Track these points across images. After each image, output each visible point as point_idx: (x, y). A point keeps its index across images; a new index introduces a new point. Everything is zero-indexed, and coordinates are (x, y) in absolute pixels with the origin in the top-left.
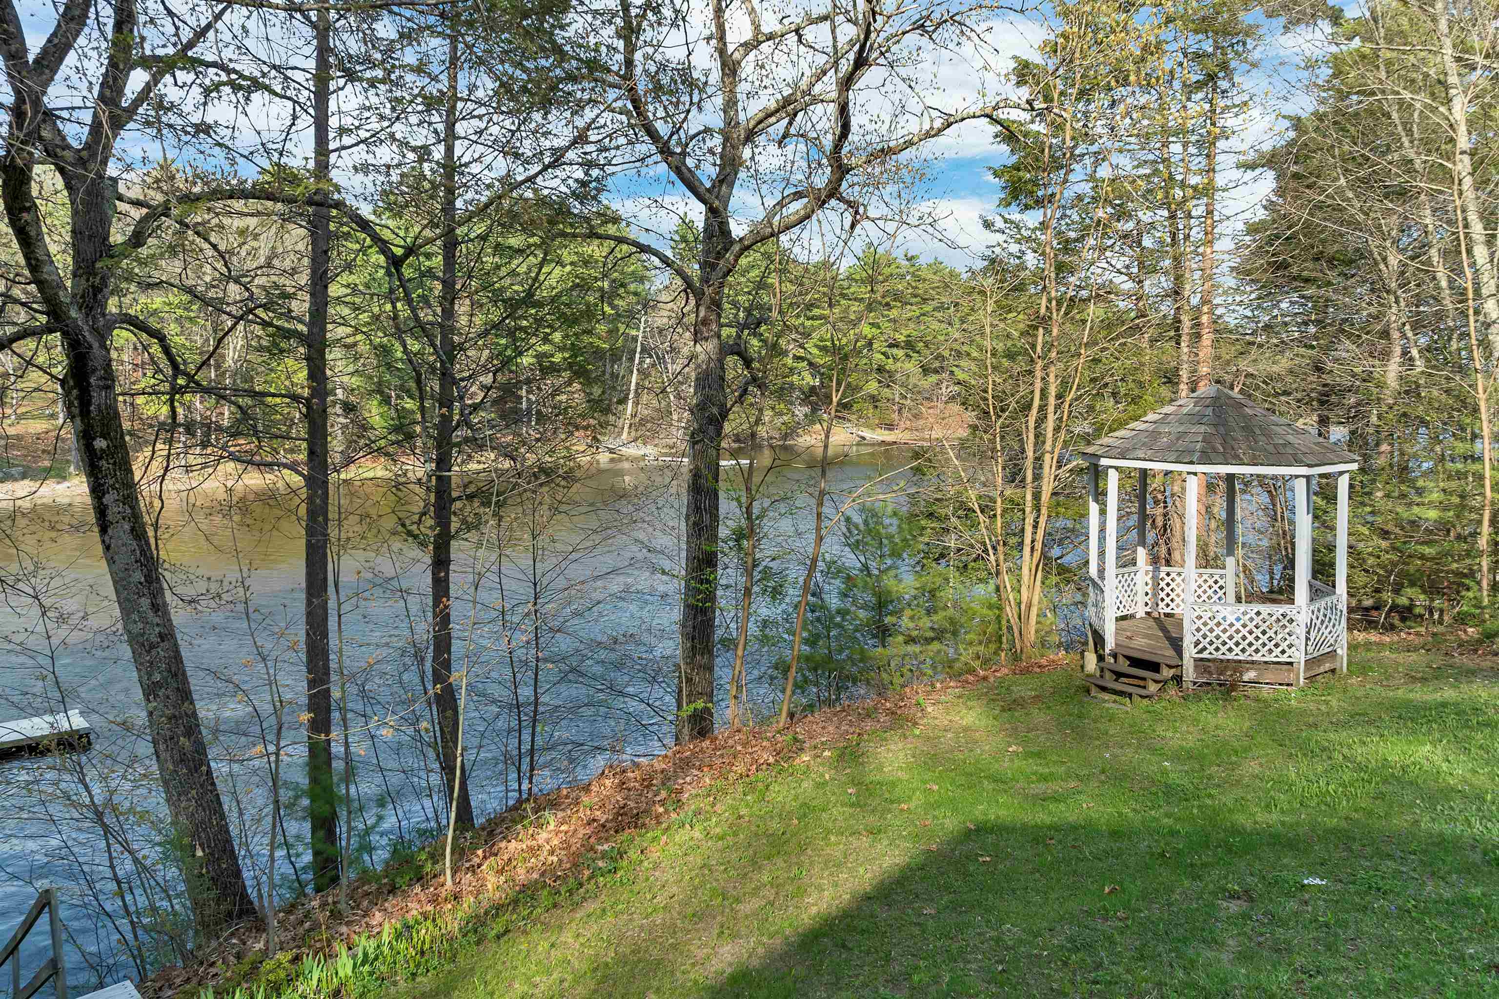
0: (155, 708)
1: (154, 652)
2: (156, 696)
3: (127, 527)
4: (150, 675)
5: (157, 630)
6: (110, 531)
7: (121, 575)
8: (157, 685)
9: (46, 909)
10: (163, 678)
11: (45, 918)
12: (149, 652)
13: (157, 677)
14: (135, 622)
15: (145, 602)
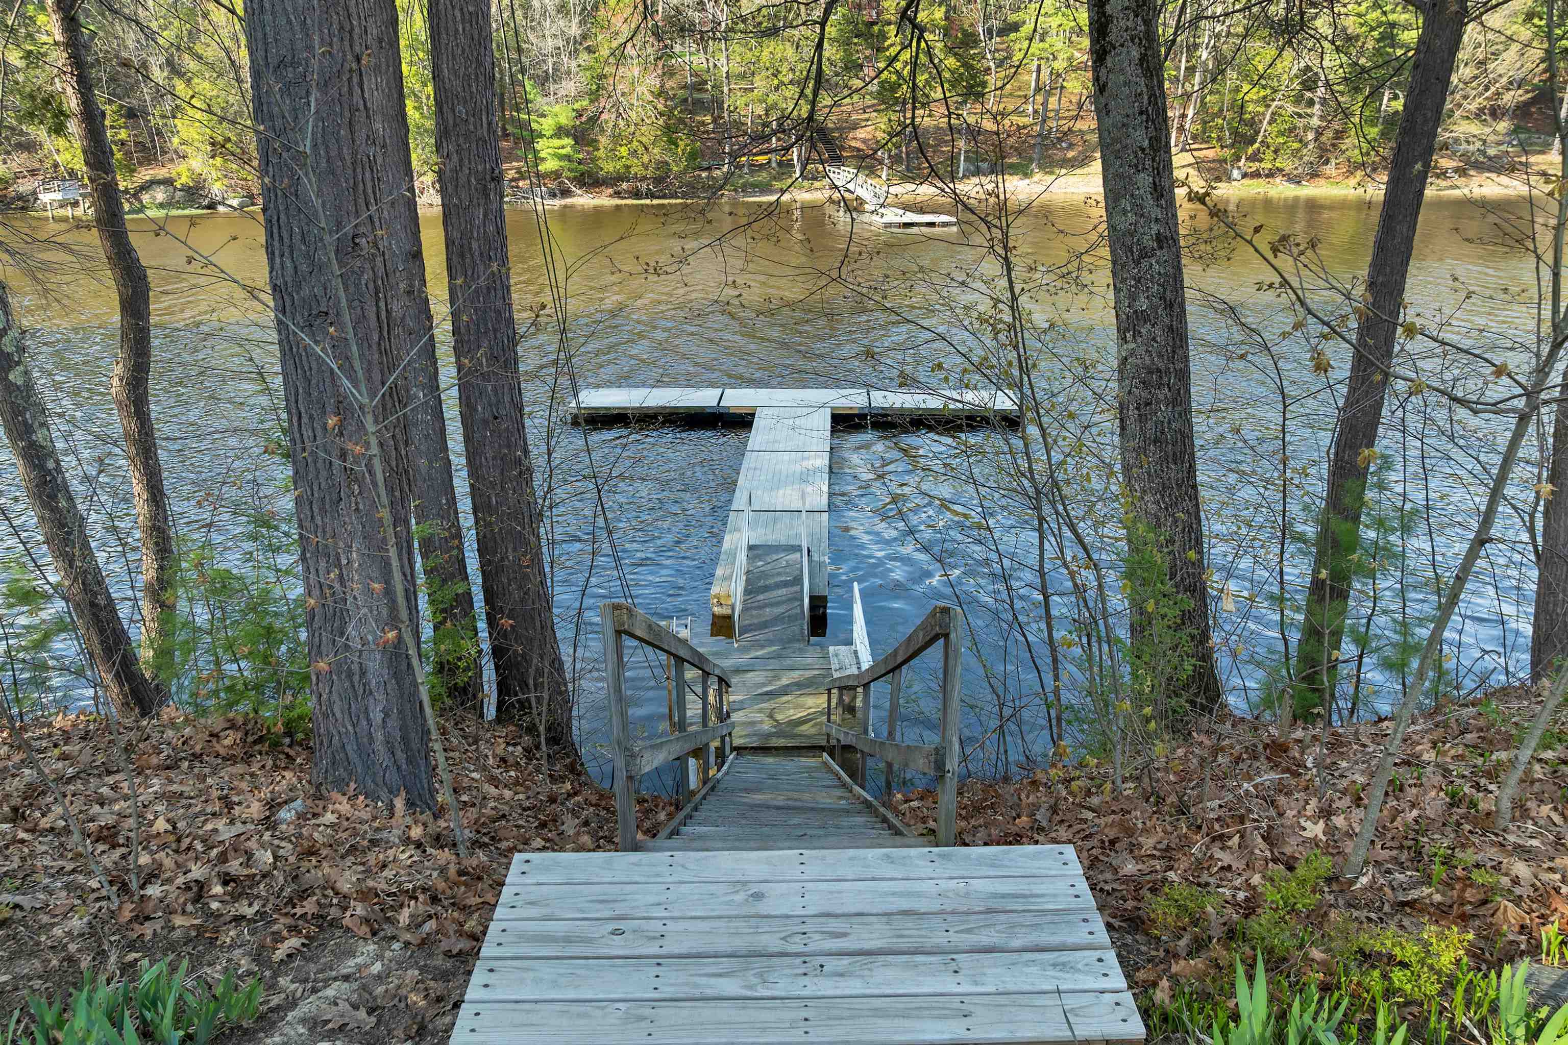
0: (1132, 353)
1: (1145, 263)
2: (1136, 334)
3: (1135, 53)
4: (1133, 298)
5: (1155, 228)
6: (1109, 61)
7: (1115, 133)
8: (1141, 317)
9: (941, 641)
10: (1151, 306)
11: (935, 652)
12: (1137, 263)
13: (1143, 304)
14: (1125, 212)
15: (1144, 180)
